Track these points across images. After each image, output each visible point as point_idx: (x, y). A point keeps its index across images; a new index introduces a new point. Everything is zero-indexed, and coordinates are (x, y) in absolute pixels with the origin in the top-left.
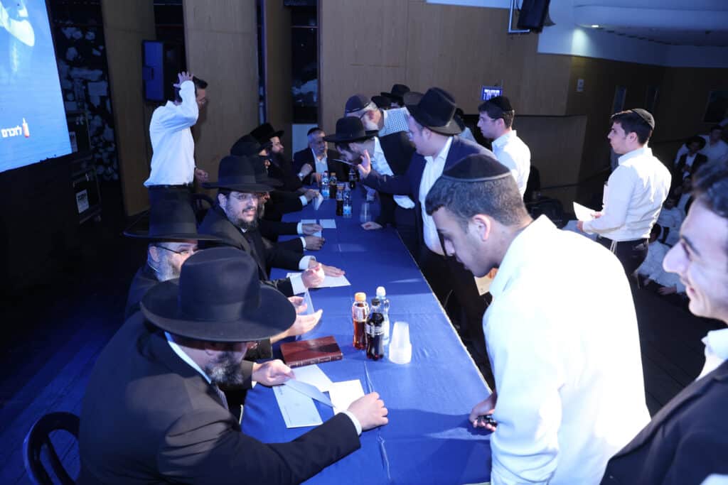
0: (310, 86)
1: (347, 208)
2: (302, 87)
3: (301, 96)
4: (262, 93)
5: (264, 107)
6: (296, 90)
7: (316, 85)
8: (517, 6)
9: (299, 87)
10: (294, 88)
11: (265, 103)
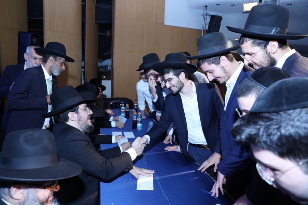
0: (107, 62)
1: (139, 125)
2: (103, 63)
3: (102, 67)
4: (83, 66)
5: (84, 72)
6: (100, 64)
7: (111, 62)
8: (205, 28)
9: (101, 63)
10: (99, 63)
11: (85, 70)
